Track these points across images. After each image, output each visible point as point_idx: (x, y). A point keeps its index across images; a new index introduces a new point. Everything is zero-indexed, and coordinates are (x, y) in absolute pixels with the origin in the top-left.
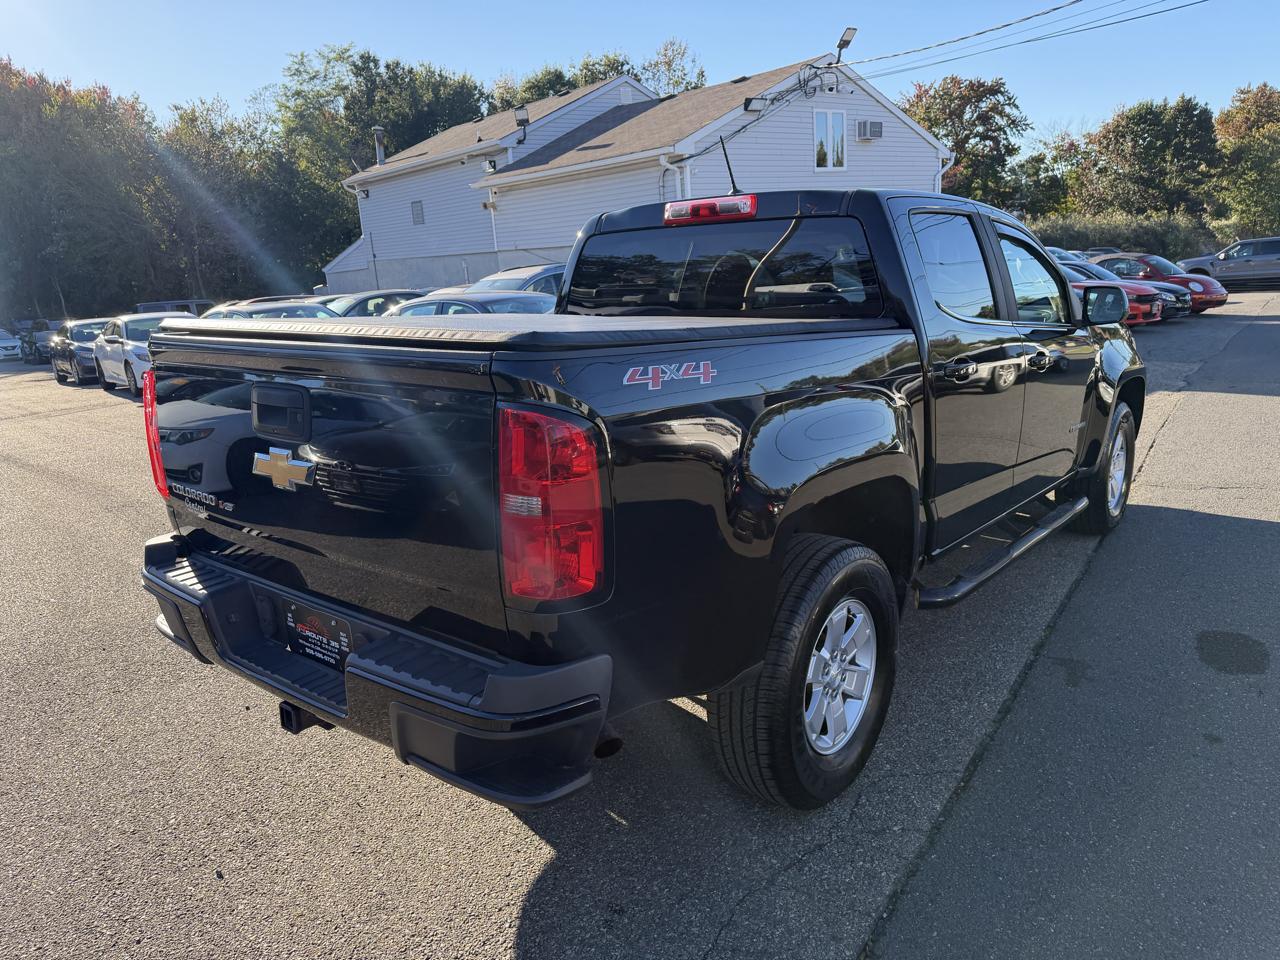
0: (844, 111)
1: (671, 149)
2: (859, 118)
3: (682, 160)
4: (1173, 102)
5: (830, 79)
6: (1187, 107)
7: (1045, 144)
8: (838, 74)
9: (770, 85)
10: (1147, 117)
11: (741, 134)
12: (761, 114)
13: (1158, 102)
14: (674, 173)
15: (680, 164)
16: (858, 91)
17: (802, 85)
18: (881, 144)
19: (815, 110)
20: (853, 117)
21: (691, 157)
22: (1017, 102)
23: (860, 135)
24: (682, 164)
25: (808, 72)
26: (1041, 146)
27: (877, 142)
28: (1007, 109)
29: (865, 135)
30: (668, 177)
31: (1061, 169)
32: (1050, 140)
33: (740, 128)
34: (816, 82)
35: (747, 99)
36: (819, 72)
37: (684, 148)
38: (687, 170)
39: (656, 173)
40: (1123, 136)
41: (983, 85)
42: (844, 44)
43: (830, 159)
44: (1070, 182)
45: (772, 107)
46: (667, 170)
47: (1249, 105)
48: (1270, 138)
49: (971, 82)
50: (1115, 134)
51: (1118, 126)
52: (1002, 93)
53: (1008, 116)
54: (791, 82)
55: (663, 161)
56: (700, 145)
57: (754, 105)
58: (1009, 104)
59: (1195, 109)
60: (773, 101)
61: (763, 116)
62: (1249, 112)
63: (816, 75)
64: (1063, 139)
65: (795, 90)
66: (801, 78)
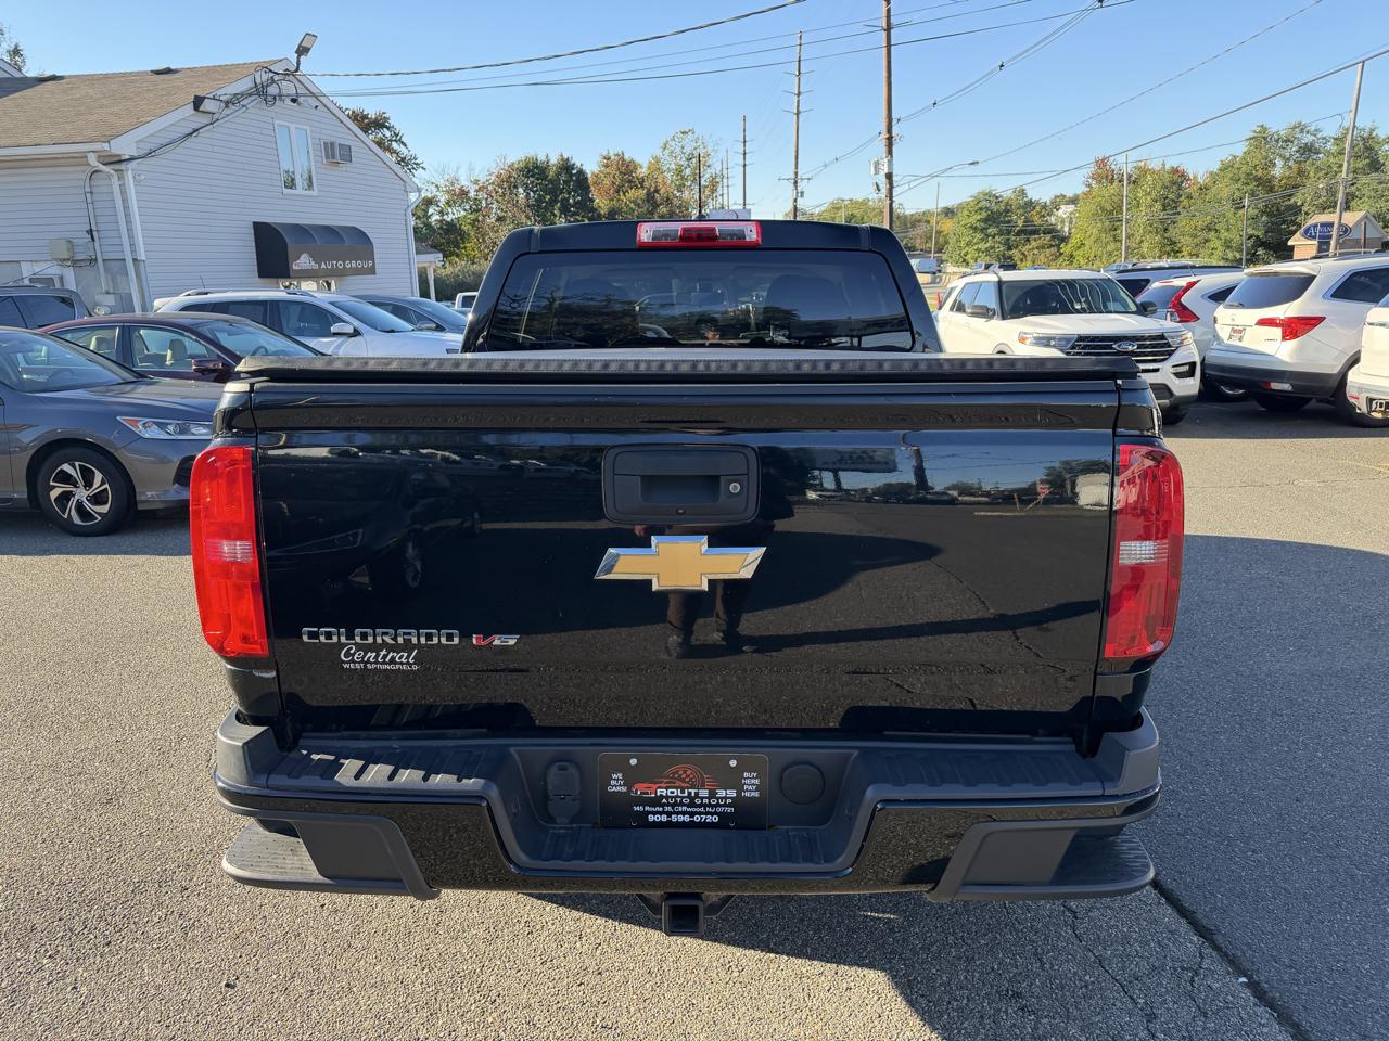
0: (308, 128)
1: (106, 146)
2: (322, 137)
3: (120, 162)
4: (554, 160)
5: (288, 88)
6: (566, 166)
7: (437, 186)
8: (298, 85)
9: (221, 84)
10: (534, 171)
11: (193, 139)
12: (216, 117)
13: (541, 158)
14: (109, 176)
15: (117, 167)
16: (321, 107)
17: (260, 91)
18: (349, 169)
19: (276, 122)
20: (317, 136)
21: (132, 159)
22: (403, 139)
23: (327, 157)
24: (122, 166)
25: (262, 77)
26: (434, 189)
27: (346, 167)
28: (395, 145)
29: (333, 157)
30: (98, 181)
31: (455, 214)
32: (441, 183)
33: (190, 130)
34: (273, 90)
35: (196, 97)
36: (276, 78)
37: (123, 146)
38: (129, 176)
39: (80, 175)
40: (516, 187)
41: (365, 117)
42: (302, 51)
43: (299, 181)
44: (465, 228)
45: (227, 111)
46: (96, 172)
47: (612, 171)
48: (634, 202)
49: (353, 112)
50: (508, 183)
51: (510, 177)
52: (388, 128)
53: (395, 152)
54: (244, 85)
55: (92, 159)
56: (142, 145)
57: (207, 105)
58: (395, 141)
59: (573, 169)
60: (227, 104)
61: (218, 120)
62: (614, 177)
63: (273, 81)
64: (452, 184)
65: (250, 95)
66: (258, 81)
